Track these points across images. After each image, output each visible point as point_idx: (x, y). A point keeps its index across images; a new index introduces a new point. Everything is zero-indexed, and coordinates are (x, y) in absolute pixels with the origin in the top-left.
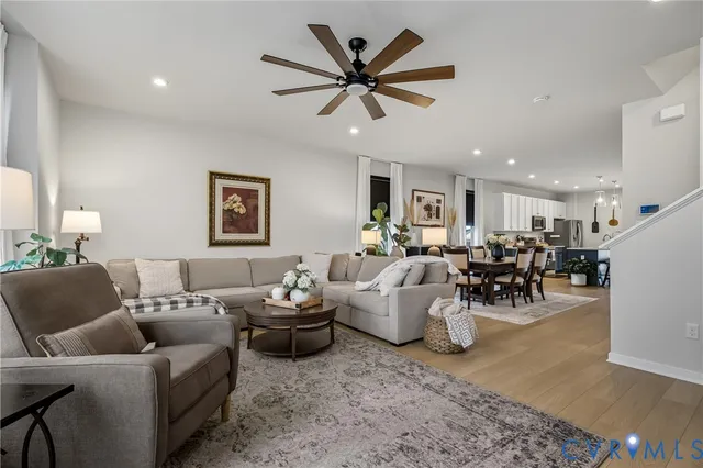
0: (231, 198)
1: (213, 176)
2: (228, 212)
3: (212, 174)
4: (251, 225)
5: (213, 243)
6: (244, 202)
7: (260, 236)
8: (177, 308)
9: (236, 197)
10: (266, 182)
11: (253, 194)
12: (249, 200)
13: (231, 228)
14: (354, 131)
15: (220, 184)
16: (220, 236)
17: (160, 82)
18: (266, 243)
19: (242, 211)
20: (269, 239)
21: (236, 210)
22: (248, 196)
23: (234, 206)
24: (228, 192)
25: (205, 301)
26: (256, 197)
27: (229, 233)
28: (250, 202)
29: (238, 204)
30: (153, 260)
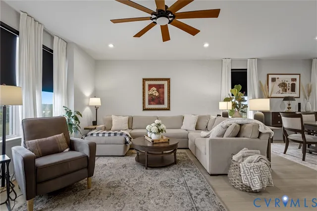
0: (152, 89)
1: (144, 80)
2: (151, 96)
3: (144, 79)
4: (161, 101)
5: (145, 109)
6: (158, 91)
7: (165, 106)
8: (110, 136)
9: (154, 88)
10: (168, 80)
11: (162, 86)
12: (160, 89)
13: (152, 103)
14: (206, 45)
15: (147, 83)
16: (147, 106)
17: (111, 46)
18: (168, 109)
19: (157, 94)
20: (169, 107)
21: (154, 94)
22: (160, 87)
23: (153, 92)
24: (150, 86)
25: (121, 134)
26: (163, 88)
27: (151, 104)
28: (161, 90)
29: (155, 91)
30: (118, 116)
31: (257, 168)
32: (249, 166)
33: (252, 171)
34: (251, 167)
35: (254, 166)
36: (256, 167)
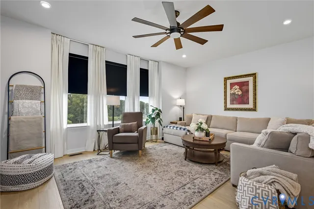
0: (234, 87)
1: (226, 79)
2: (233, 95)
4: (245, 100)
5: (226, 109)
6: (240, 89)
7: (251, 105)
9: (237, 87)
10: (254, 75)
11: (247, 83)
13: (235, 102)
15: (229, 82)
16: (229, 106)
19: (240, 93)
20: (256, 107)
21: (237, 93)
22: (243, 85)
24: (232, 85)
25: (184, 129)
26: (248, 85)
27: (234, 104)
28: (244, 88)
29: (237, 90)
30: (198, 114)
31: (253, 188)
32: (245, 183)
33: (246, 189)
34: (246, 184)
35: (250, 185)
36: (251, 186)
